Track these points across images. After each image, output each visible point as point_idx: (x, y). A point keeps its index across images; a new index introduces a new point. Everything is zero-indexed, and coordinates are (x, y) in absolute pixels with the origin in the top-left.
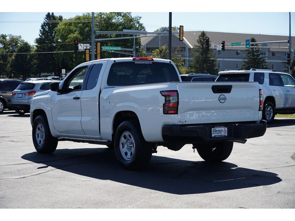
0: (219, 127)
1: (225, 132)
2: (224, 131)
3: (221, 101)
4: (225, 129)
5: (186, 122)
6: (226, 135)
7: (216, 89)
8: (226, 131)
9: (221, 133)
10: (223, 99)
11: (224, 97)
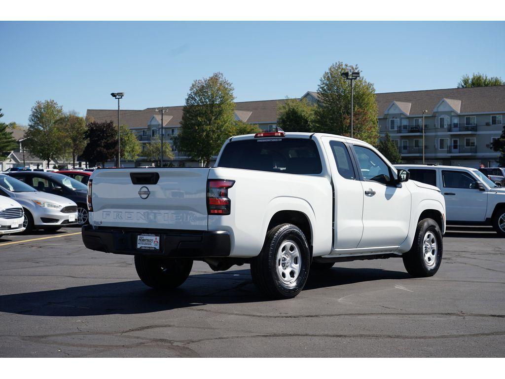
2: (155, 242)
3: (143, 196)
4: (156, 239)
5: (101, 222)
6: (158, 247)
8: (157, 242)
9: (151, 244)
10: (145, 193)
11: (146, 190)
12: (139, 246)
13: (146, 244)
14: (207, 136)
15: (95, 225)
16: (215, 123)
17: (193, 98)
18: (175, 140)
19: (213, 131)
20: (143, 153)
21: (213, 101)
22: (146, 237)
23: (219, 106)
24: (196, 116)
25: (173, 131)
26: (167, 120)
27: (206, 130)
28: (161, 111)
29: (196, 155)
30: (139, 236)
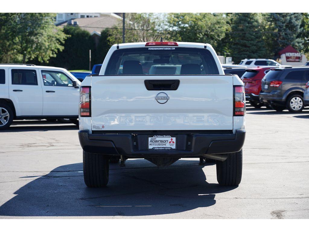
0: (160, 136)
1: (172, 143)
2: (170, 142)
4: (172, 140)
5: (103, 127)
6: (174, 147)
7: (151, 85)
8: (173, 142)
9: (165, 145)
10: (163, 98)
11: (165, 95)
12: (150, 147)
13: (159, 145)
22: (159, 138)
30: (150, 139)
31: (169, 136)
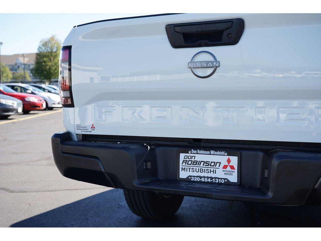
1: (229, 169)
2: (225, 167)
3: (200, 72)
4: (229, 161)
5: (93, 127)
6: (233, 178)
8: (232, 167)
9: (214, 172)
10: (206, 65)
12: (183, 175)
13: (201, 171)
14: (50, 68)
15: (80, 132)
16: (53, 61)
17: (41, 48)
18: (32, 71)
19: (53, 66)
20: (14, 78)
21: (52, 50)
22: (201, 156)
23: (55, 52)
24: (43, 57)
25: (29, 66)
26: (26, 60)
27: (49, 65)
28: (23, 55)
29: (43, 79)
30: (182, 156)
31: (223, 153)
